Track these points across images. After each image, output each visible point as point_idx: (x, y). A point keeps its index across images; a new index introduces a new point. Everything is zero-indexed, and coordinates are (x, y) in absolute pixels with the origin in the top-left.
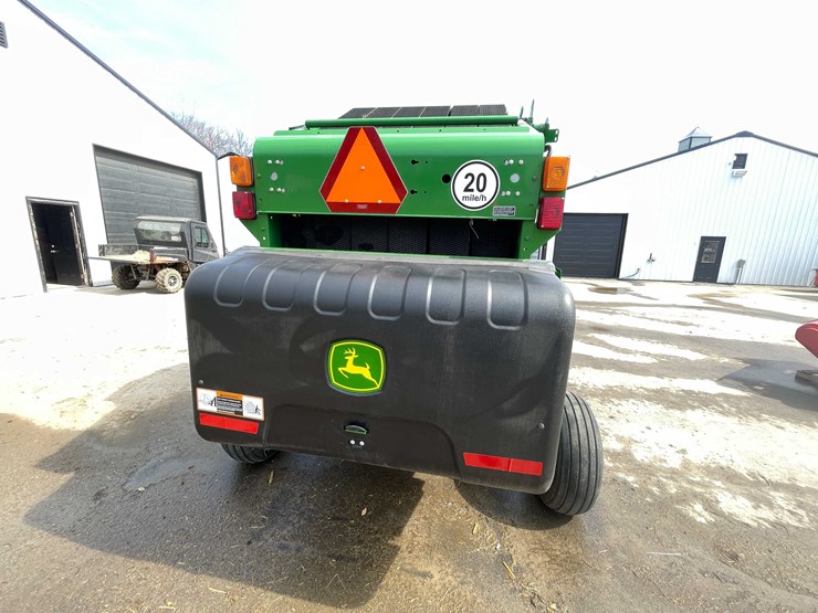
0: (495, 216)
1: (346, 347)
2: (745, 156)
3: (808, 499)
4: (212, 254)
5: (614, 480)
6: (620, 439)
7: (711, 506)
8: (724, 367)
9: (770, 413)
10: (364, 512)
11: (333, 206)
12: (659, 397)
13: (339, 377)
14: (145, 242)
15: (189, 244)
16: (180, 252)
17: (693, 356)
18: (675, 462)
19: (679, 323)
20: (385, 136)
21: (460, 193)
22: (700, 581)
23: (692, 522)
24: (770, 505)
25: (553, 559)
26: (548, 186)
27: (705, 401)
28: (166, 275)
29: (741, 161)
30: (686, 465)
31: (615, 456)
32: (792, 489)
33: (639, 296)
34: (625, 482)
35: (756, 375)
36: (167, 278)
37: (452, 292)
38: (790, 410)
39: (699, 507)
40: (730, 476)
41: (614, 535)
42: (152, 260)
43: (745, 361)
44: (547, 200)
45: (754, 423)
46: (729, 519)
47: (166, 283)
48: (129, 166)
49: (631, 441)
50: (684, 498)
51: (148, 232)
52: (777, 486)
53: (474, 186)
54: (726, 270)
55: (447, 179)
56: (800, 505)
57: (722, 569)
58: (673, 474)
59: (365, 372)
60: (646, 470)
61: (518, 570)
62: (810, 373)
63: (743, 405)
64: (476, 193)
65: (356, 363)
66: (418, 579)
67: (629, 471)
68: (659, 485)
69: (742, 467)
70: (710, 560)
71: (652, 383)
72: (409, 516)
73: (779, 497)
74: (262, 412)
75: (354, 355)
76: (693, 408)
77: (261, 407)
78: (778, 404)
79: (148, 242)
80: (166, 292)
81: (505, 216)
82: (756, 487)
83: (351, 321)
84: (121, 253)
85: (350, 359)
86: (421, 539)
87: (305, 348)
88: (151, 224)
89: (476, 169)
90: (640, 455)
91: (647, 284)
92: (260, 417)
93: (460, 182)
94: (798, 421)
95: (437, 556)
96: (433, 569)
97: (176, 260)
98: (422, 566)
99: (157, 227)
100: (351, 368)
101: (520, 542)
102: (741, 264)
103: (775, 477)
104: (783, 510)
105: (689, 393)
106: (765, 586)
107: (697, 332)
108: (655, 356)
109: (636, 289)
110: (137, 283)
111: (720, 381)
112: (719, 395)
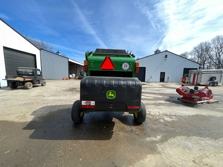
0: (129, 71)
1: (109, 92)
2: (167, 55)
3: (178, 117)
4: (41, 78)
5: (148, 118)
6: (148, 112)
7: (163, 119)
8: (166, 98)
9: (173, 105)
10: (105, 127)
11: (102, 69)
12: (155, 104)
13: (108, 96)
14: (20, 74)
15: (35, 75)
16: (32, 77)
17: (160, 97)
18: (158, 114)
19: (157, 91)
20: (111, 58)
21: (123, 67)
22: (162, 129)
23: (161, 122)
24: (172, 118)
25: (140, 129)
26: (137, 67)
27: (162, 104)
28: (28, 84)
29: (166, 56)
30: (160, 114)
31: (148, 114)
32: (175, 116)
33: (149, 85)
34: (150, 118)
35: (171, 99)
36: (28, 85)
37: (125, 82)
38: (176, 104)
39: (162, 120)
40: (166, 115)
41: (149, 125)
42: (24, 80)
43: (169, 97)
44: (136, 69)
45: (170, 107)
46: (166, 121)
47: (28, 86)
48: (14, 53)
49: (151, 112)
50: (159, 119)
51: (21, 72)
52: (173, 116)
53: (125, 66)
54: (166, 79)
55: (121, 65)
56: (176, 118)
57: (165, 127)
58: (158, 116)
59: (113, 95)
60: (153, 116)
61: (134, 131)
62: (179, 98)
63: (169, 104)
64: (126, 67)
65: (111, 94)
66: (118, 135)
67: (150, 116)
68: (155, 117)
69: (168, 113)
70: (164, 126)
71: (153, 102)
72: (114, 127)
73: (174, 117)
74: (94, 104)
75: (111, 93)
76: (160, 105)
77: (94, 103)
78: (174, 103)
79: (21, 75)
80: (27, 89)
81: (130, 71)
82: (170, 116)
83: (110, 87)
84: (12, 78)
85: (110, 93)
86: (117, 130)
87: (103, 92)
88: (21, 69)
89: (126, 64)
90: (152, 114)
91: (151, 83)
92: (94, 105)
93: (123, 66)
94: (177, 106)
95: (120, 132)
96: (121, 133)
97: (31, 80)
98: (118, 133)
99: (23, 70)
100: (110, 95)
101: (134, 128)
102: (168, 78)
103: (173, 114)
104: (174, 119)
105: (160, 103)
106: (171, 128)
107: (161, 92)
108: (153, 97)
109: (149, 84)
110: (17, 86)
111: (165, 101)
112: (165, 103)
